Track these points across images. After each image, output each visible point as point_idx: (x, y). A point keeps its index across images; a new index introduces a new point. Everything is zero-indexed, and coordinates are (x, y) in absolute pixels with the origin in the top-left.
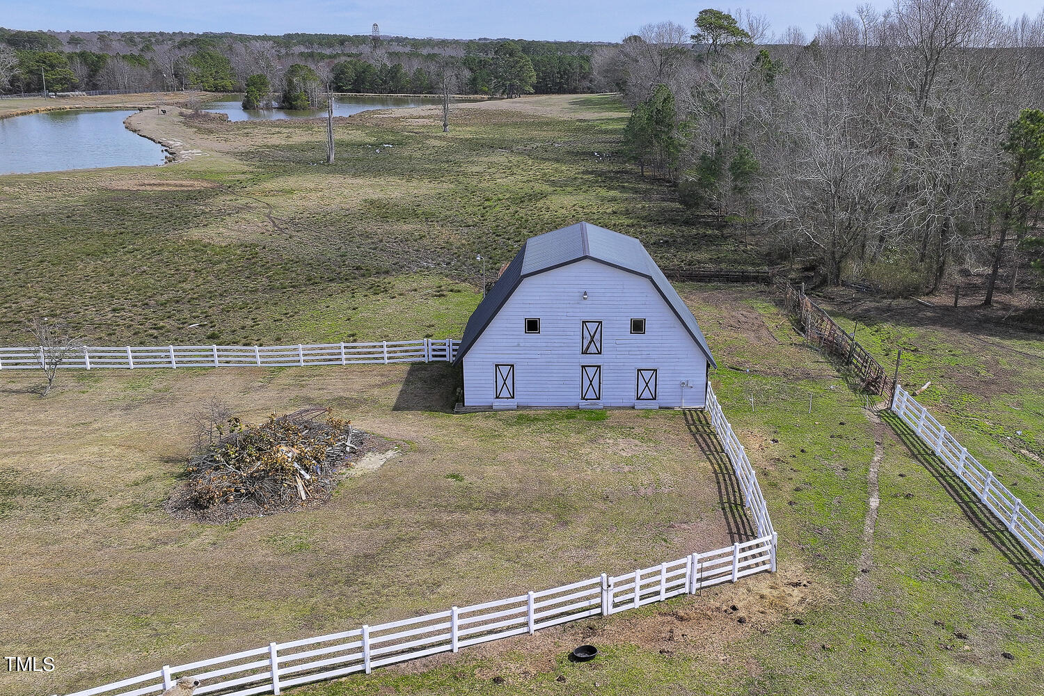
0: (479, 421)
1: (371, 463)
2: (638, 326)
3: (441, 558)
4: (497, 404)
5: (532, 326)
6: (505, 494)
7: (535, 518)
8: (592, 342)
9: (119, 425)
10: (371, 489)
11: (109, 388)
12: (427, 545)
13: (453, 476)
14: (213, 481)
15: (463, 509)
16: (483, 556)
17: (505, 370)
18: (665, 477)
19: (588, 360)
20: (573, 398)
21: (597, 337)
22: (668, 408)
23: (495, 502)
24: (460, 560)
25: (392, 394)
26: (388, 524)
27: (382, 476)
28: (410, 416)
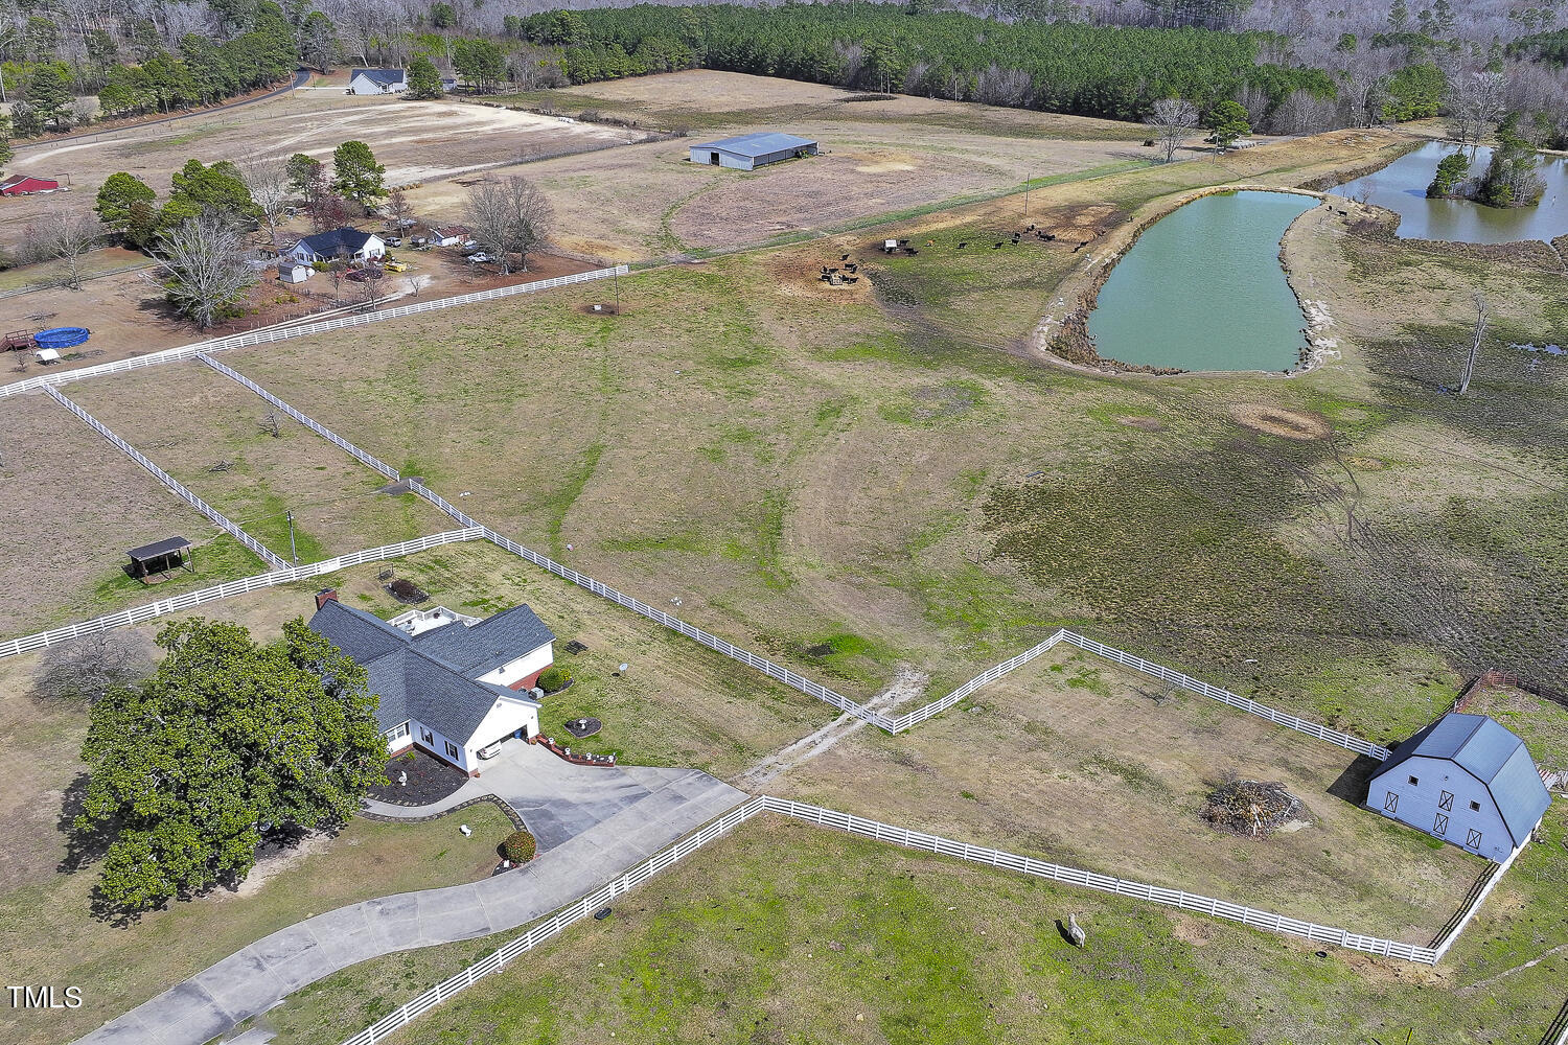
0: (1368, 822)
1: (1294, 826)
2: (1475, 806)
3: (1295, 891)
4: (1384, 812)
5: (1414, 781)
6: (1344, 873)
7: (1350, 891)
8: (1446, 803)
9: (1190, 746)
10: (1286, 842)
11: (1191, 710)
12: (1294, 882)
13: (1326, 852)
14: (1220, 810)
15: (1321, 871)
16: (1313, 898)
17: (1393, 797)
18: (1430, 900)
19: (1441, 811)
20: (1428, 826)
21: (1449, 801)
22: (1483, 857)
23: (1338, 876)
24: (1303, 895)
25: (1332, 777)
26: (1284, 864)
27: (1293, 837)
28: (1333, 799)
